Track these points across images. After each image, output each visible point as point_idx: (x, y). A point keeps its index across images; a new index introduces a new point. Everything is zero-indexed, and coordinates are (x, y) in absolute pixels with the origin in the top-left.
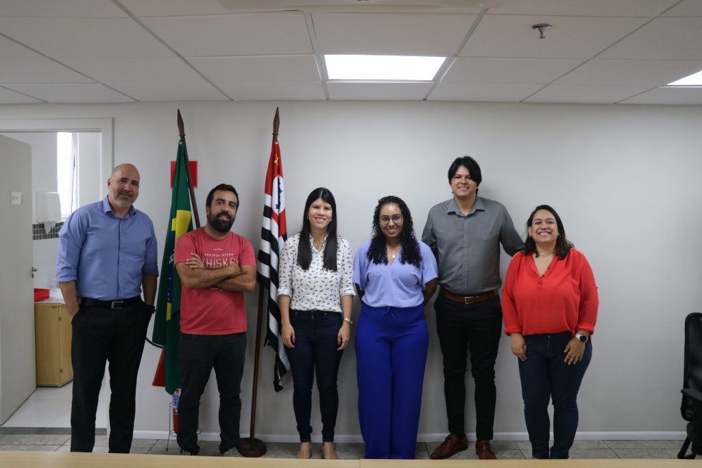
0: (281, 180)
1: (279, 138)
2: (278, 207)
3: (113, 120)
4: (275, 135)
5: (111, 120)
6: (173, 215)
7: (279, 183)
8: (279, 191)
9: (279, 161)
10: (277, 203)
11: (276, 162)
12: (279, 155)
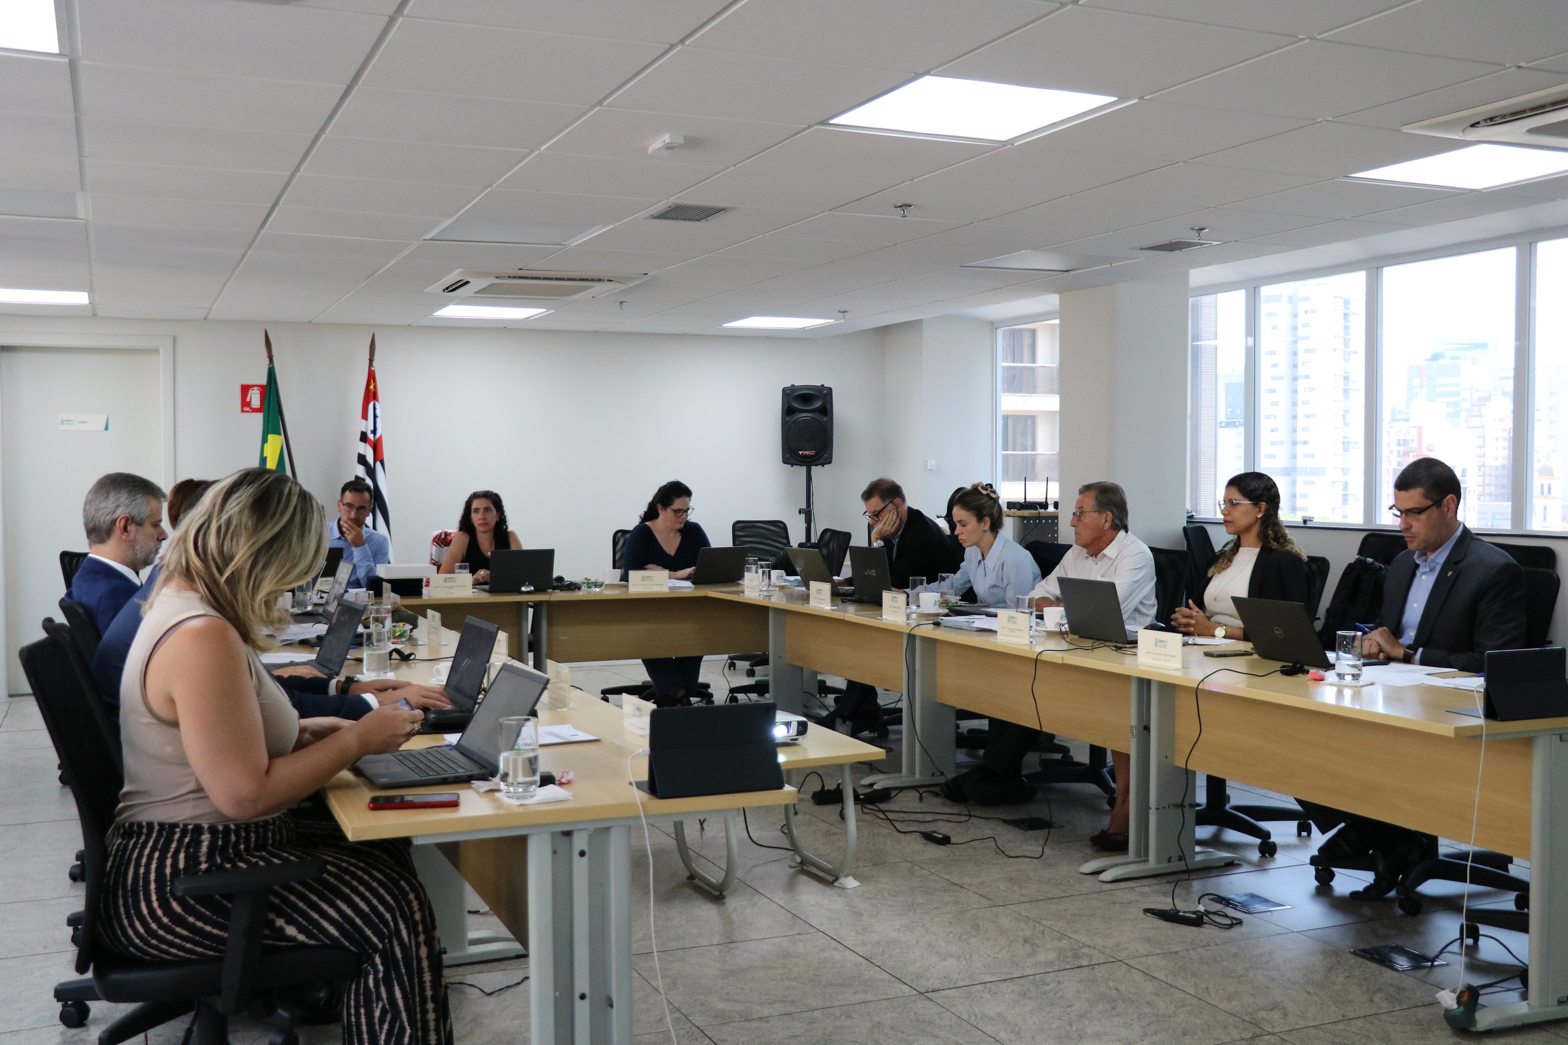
0: (377, 405)
1: (375, 363)
2: (374, 432)
3: (174, 339)
4: (371, 361)
5: (171, 340)
6: (264, 440)
7: (375, 409)
8: (375, 416)
9: (375, 387)
10: (372, 429)
11: (372, 387)
12: (375, 381)
